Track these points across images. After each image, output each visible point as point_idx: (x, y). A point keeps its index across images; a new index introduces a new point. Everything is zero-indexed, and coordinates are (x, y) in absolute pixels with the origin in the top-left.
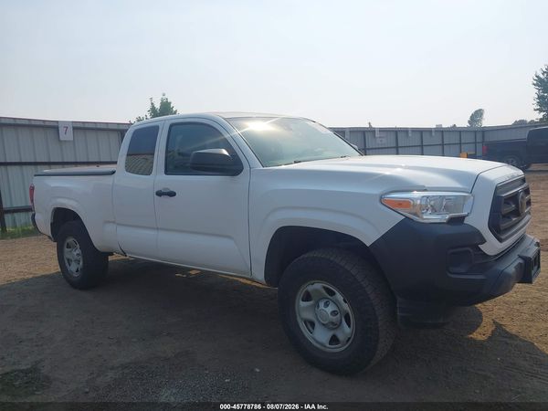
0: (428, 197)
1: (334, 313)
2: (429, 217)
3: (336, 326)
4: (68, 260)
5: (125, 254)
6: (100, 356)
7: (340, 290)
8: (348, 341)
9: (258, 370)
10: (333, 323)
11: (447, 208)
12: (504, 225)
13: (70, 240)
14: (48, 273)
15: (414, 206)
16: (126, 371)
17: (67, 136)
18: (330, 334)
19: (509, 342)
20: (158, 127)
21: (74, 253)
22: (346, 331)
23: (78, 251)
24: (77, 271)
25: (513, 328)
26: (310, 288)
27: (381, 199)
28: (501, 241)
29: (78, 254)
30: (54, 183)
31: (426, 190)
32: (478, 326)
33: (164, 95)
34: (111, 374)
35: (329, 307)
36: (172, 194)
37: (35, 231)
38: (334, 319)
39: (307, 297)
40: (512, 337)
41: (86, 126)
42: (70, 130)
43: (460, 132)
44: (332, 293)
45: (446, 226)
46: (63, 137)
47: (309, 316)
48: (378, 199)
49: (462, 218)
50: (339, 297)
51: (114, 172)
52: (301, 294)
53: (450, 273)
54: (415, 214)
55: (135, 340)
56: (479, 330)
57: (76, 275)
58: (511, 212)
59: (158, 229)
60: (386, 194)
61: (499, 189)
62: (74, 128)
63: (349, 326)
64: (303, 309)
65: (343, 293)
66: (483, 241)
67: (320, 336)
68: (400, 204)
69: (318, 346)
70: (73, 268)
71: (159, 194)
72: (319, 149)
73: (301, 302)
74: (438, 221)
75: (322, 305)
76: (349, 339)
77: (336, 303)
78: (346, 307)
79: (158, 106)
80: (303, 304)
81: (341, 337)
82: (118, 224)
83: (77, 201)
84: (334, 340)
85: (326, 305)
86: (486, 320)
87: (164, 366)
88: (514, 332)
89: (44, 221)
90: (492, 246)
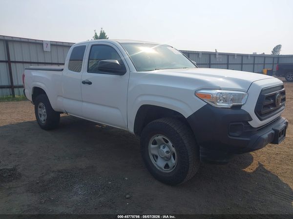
0: (221, 93)
1: (167, 152)
2: (221, 104)
3: (168, 159)
4: (40, 114)
5: (67, 113)
6: (48, 165)
7: (171, 141)
8: (173, 167)
9: (126, 179)
10: (166, 157)
11: (232, 100)
12: (264, 111)
13: (41, 104)
14: (30, 120)
15: (213, 97)
16: (60, 174)
17: (47, 49)
18: (165, 163)
19: (265, 174)
20: (85, 46)
21: (43, 111)
22: (173, 162)
23: (45, 110)
24: (44, 120)
25: (268, 167)
26: (156, 138)
27: (196, 94)
28: (261, 120)
29: (44, 112)
30: (35, 73)
31: (220, 89)
32: (250, 165)
33: (102, 29)
34: (52, 175)
35: (165, 149)
36: (90, 83)
37: (25, 99)
38: (167, 155)
39: (155, 143)
40: (267, 172)
41: (58, 44)
42: (49, 46)
43: (265, 57)
44: (167, 142)
45: (230, 110)
46: (45, 49)
47: (155, 152)
48: (194, 92)
49: (240, 106)
50: (170, 144)
51: (62, 70)
52: (151, 141)
53: (230, 136)
54: (213, 102)
55: (67, 158)
56: (250, 167)
57: (43, 122)
58: (270, 104)
59: (83, 101)
60: (199, 90)
61: (263, 91)
62: (51, 45)
63: (175, 160)
64: (152, 149)
65: (172, 142)
66: (251, 119)
67: (160, 164)
68: (205, 96)
69: (158, 169)
70: (42, 118)
71: (84, 83)
72: (174, 63)
73: (151, 145)
74: (226, 107)
75: (162, 147)
76: (174, 166)
77: (169, 147)
78: (173, 149)
79: (98, 35)
80: (152, 146)
81: (170, 165)
82: (64, 98)
83: (44, 84)
84: (167, 166)
85: (164, 148)
86: (255, 162)
87: (79, 173)
88: (268, 169)
89: (29, 93)
90: (256, 122)
